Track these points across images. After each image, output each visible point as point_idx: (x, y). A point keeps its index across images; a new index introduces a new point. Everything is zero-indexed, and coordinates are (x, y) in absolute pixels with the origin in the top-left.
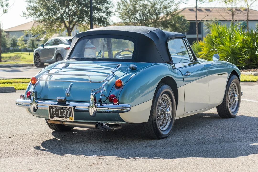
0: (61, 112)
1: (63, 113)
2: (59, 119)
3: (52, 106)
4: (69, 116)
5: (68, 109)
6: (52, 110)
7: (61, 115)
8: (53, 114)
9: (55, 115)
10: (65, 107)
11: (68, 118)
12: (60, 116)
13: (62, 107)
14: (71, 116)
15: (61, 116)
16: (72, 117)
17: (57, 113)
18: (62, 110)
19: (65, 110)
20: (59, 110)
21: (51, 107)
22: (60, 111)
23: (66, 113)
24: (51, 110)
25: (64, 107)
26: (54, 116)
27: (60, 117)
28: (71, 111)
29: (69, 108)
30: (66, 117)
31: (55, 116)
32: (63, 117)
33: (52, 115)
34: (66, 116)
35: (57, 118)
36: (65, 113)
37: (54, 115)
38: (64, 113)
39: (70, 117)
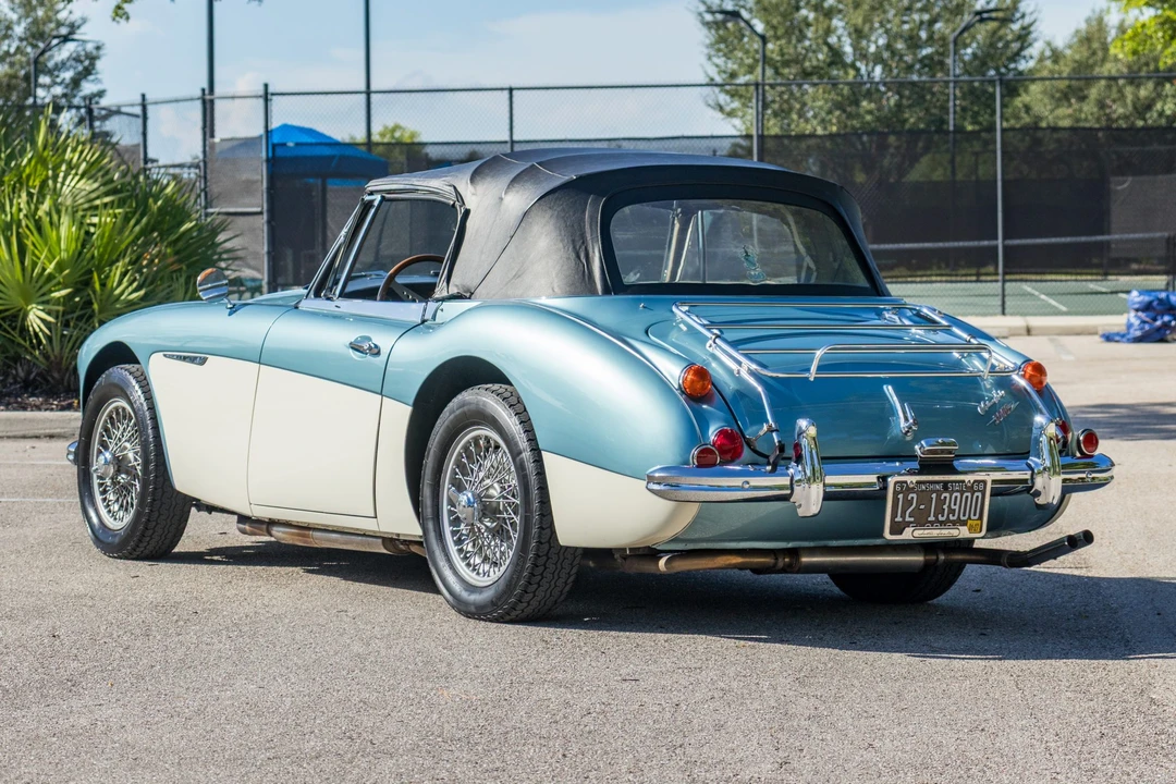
0: (941, 502)
1: (945, 507)
2: (926, 531)
3: (906, 482)
4: (969, 518)
5: (971, 489)
6: (905, 498)
7: (936, 516)
8: (903, 516)
9: (912, 519)
10: (956, 482)
11: (964, 523)
12: (932, 518)
13: (945, 484)
14: (977, 517)
15: (937, 521)
16: (981, 518)
17: (922, 507)
18: (947, 495)
19: (957, 491)
20: (934, 496)
21: (902, 488)
22: (938, 497)
23: (957, 507)
24: (901, 496)
25: (952, 482)
26: (908, 524)
27: (932, 523)
28: (980, 494)
29: (975, 481)
30: (954, 523)
31: (912, 522)
32: (942, 523)
33: (899, 519)
34: (955, 518)
35: (922, 531)
36: (953, 507)
37: (908, 519)
38: (949, 506)
39: (969, 522)
